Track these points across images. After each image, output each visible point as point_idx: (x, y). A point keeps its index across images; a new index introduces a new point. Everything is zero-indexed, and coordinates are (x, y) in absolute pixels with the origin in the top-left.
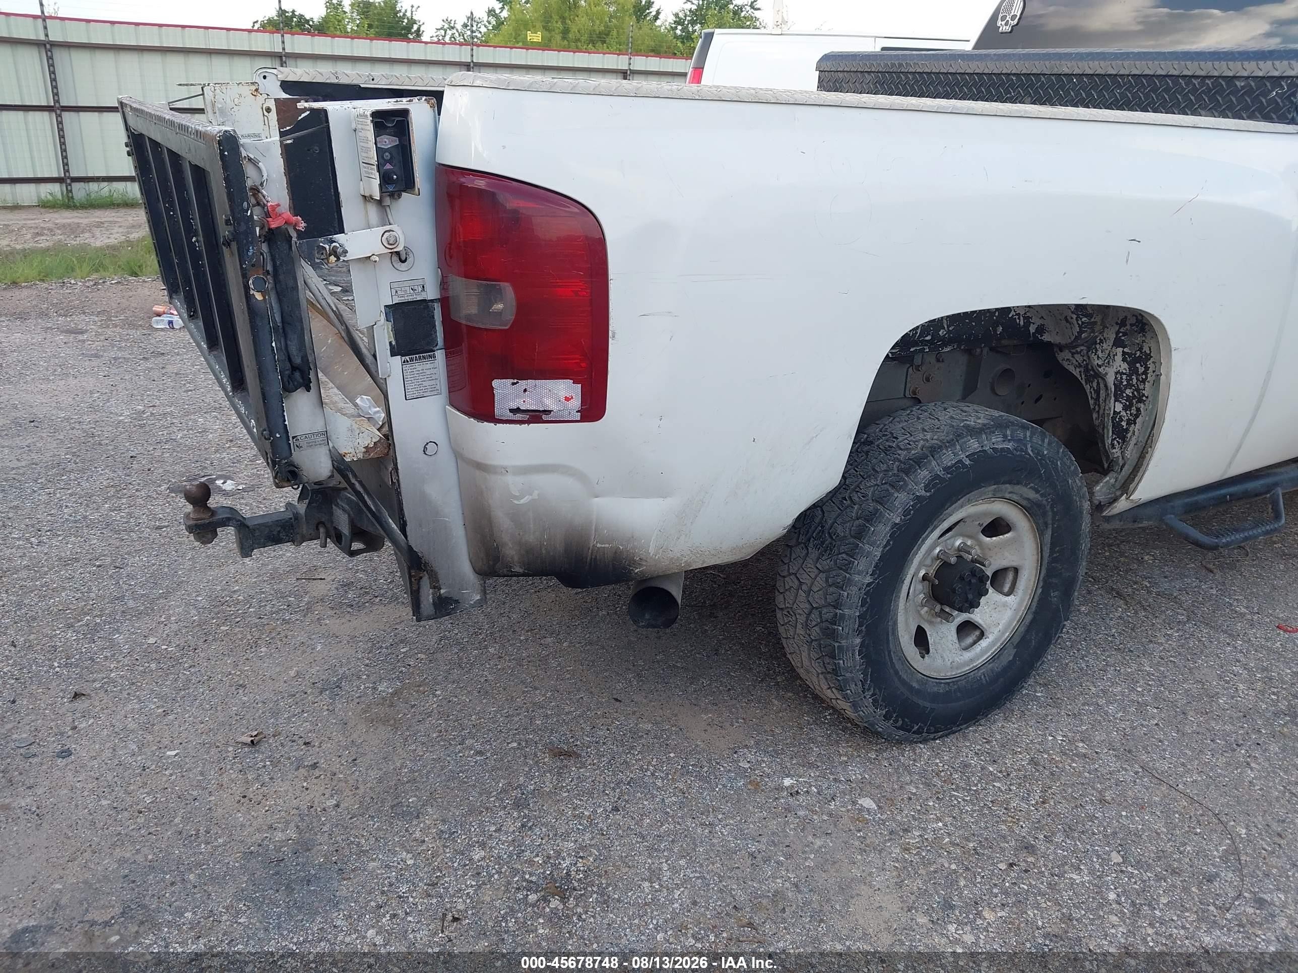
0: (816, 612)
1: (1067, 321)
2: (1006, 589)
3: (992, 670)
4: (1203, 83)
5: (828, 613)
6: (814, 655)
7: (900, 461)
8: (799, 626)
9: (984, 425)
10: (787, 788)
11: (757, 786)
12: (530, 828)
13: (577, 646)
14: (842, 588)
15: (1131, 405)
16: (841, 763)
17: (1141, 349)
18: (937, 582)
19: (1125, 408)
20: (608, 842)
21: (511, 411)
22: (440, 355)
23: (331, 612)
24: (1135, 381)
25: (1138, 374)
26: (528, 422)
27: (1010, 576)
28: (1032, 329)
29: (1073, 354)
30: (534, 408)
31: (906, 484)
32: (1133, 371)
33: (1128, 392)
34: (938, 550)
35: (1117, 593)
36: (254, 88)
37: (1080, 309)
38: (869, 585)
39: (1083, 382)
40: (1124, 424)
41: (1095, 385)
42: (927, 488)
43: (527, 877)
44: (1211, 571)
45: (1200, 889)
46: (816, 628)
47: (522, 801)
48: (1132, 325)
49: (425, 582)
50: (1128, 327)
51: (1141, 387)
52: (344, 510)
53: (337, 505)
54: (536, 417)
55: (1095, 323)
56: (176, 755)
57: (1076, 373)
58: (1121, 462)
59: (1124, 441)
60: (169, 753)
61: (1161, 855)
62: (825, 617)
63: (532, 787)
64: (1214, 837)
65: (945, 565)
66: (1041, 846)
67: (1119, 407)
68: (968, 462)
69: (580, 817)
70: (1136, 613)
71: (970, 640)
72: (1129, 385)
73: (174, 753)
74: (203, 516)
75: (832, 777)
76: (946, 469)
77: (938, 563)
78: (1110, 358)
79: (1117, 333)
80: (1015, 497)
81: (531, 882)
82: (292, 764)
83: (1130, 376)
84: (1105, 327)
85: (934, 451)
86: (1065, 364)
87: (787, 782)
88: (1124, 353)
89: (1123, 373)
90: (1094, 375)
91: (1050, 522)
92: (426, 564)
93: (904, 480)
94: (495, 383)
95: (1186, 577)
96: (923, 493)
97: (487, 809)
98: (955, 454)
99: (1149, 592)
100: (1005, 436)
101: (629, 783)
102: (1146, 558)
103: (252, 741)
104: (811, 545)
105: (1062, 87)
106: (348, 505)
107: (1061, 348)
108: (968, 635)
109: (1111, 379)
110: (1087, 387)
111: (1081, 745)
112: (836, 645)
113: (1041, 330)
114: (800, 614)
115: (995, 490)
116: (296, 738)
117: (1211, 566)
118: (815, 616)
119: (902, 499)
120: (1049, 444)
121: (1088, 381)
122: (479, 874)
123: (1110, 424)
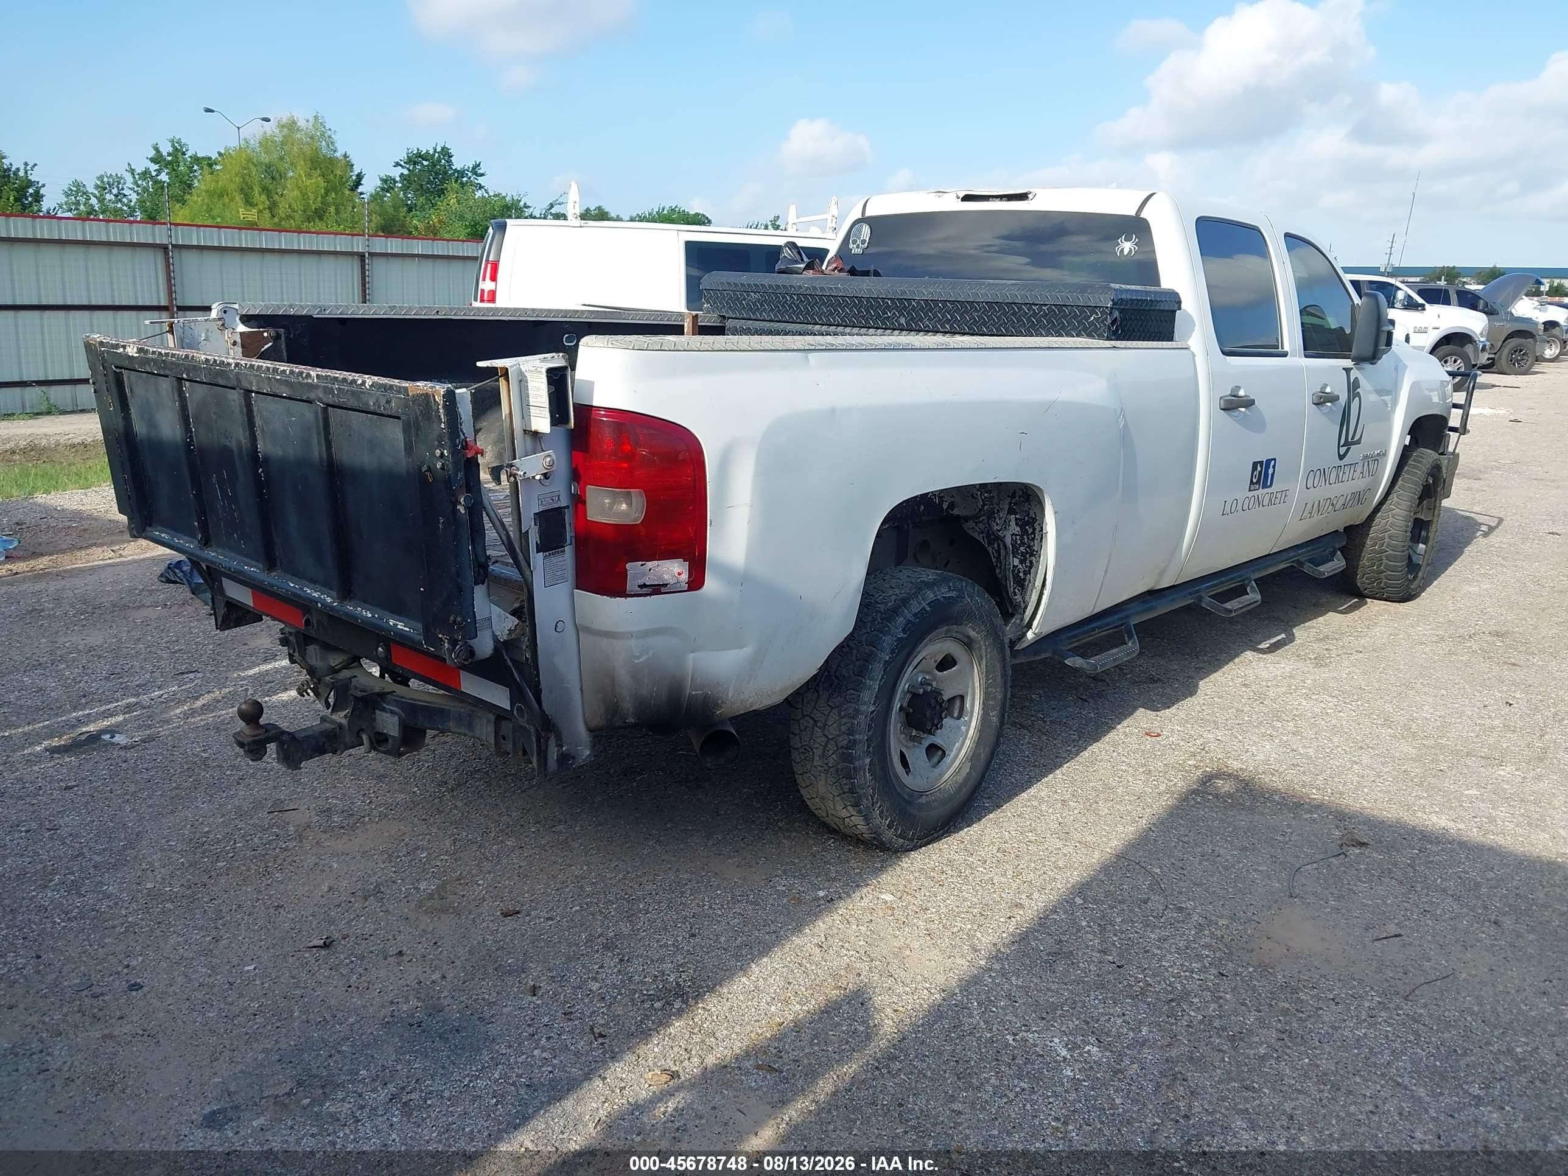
0: (833, 743)
1: (973, 497)
2: (956, 715)
3: (956, 781)
4: (1040, 309)
5: (843, 741)
6: (831, 780)
7: (881, 612)
8: (817, 758)
9: (935, 579)
10: (823, 897)
11: (799, 901)
12: (628, 960)
13: (589, 828)
14: (853, 718)
15: (1025, 559)
16: (856, 874)
17: (1028, 515)
18: (911, 711)
19: (1021, 562)
20: (698, 958)
21: (639, 586)
22: (569, 550)
23: (324, 836)
24: (1026, 540)
25: (1028, 535)
26: (650, 595)
27: (958, 703)
28: (945, 506)
29: (976, 523)
30: (656, 583)
31: (890, 629)
32: (1024, 532)
33: (1022, 549)
34: (907, 686)
35: (1020, 725)
36: (220, 323)
37: (983, 486)
38: (872, 712)
39: (986, 545)
40: (1021, 574)
41: (996, 546)
42: (904, 631)
43: (645, 992)
44: (1086, 701)
45: (1140, 909)
46: (833, 756)
47: (610, 945)
48: (1020, 497)
49: (552, 742)
50: (1017, 498)
51: (1032, 544)
52: (392, 712)
53: (384, 710)
54: (657, 589)
55: (993, 497)
56: (255, 969)
57: (980, 538)
58: (1023, 605)
59: (1023, 588)
60: (246, 968)
61: (1108, 894)
62: (840, 745)
63: (612, 934)
64: (1139, 877)
65: (915, 696)
66: (1026, 902)
67: (1016, 562)
68: (928, 609)
69: (666, 946)
70: (1039, 738)
71: (935, 760)
72: (1022, 544)
73: (252, 967)
74: (259, 732)
75: (854, 885)
76: (915, 615)
77: (909, 696)
78: (1006, 525)
79: (1010, 503)
80: (959, 636)
81: (650, 995)
82: (377, 956)
83: (1022, 536)
84: (1000, 500)
85: (905, 602)
86: (970, 532)
87: (821, 894)
88: (1016, 519)
89: (1016, 535)
90: (995, 538)
91: (984, 654)
92: (554, 725)
93: (888, 627)
94: (629, 566)
95: (1069, 707)
96: (902, 635)
97: (582, 955)
98: (920, 604)
99: (1044, 722)
100: (950, 587)
101: (694, 917)
102: (1034, 696)
103: (325, 943)
104: (821, 688)
105: (931, 310)
106: (397, 707)
107: (966, 519)
108: (933, 756)
109: (1008, 540)
110: (990, 549)
111: (1030, 834)
112: (852, 766)
113: (952, 506)
114: (817, 748)
115: (947, 631)
116: (367, 936)
117: (1085, 697)
118: (831, 747)
119: (888, 641)
120: (978, 591)
121: (990, 544)
122: (604, 998)
123: (1011, 575)
